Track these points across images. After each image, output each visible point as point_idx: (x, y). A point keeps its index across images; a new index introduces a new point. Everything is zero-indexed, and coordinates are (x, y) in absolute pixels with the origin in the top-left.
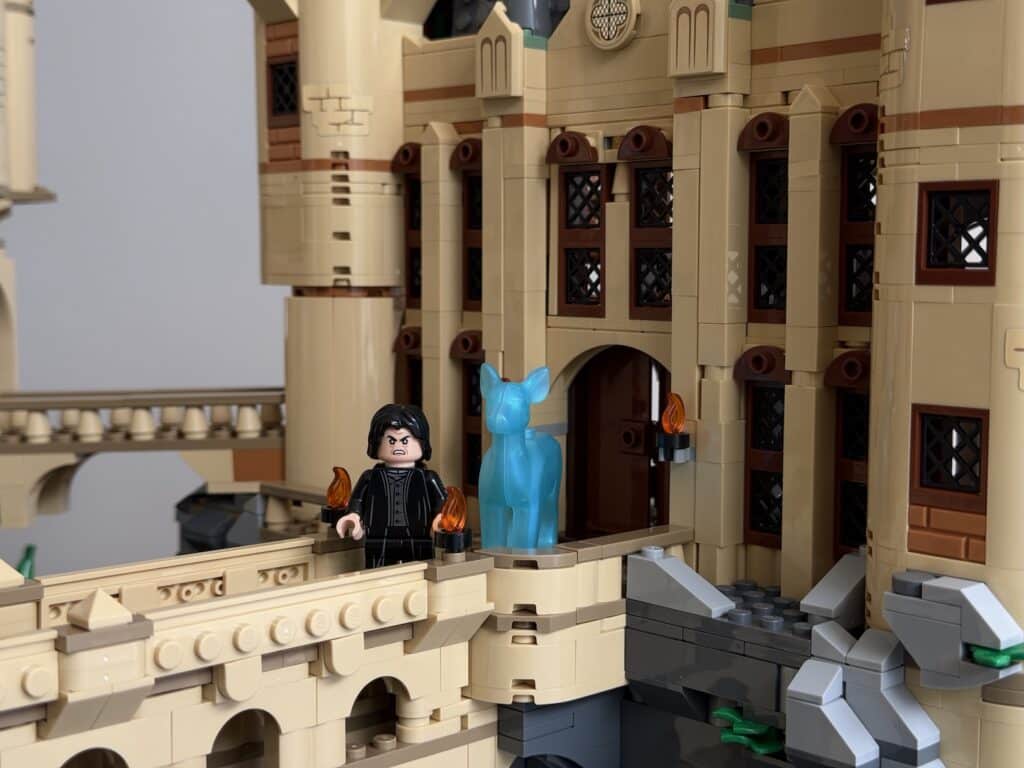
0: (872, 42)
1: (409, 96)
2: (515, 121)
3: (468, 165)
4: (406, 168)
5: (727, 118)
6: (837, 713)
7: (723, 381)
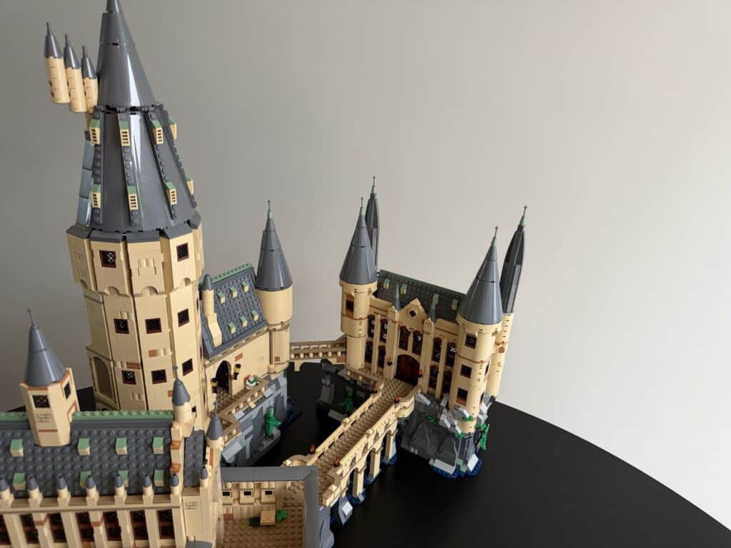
0: (457, 335)
1: (371, 306)
2: (395, 322)
3: (384, 322)
4: (371, 318)
5: (432, 336)
6: (446, 421)
7: (428, 369)
